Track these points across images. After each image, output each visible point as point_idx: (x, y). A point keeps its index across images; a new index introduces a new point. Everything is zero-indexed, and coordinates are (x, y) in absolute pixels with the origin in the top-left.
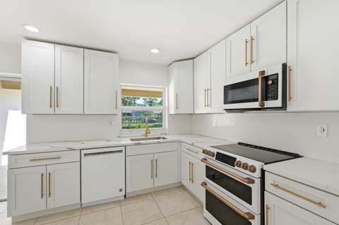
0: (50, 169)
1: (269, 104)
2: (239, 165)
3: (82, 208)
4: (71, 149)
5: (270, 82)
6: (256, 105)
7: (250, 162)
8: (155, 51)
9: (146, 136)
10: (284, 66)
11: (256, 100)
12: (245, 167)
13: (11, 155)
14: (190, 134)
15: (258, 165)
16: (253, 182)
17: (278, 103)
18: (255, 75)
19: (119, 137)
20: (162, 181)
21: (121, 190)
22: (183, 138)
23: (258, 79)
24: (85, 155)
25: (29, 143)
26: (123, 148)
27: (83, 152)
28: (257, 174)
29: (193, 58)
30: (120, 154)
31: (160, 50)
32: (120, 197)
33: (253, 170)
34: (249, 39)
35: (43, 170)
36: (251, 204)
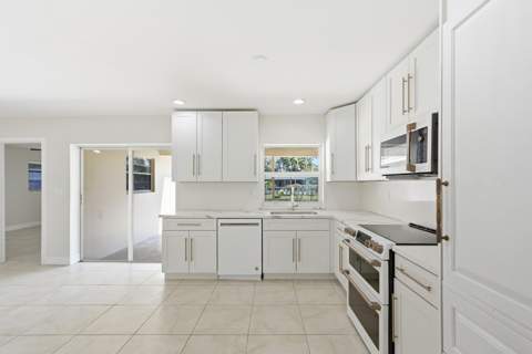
0: (192, 235)
2: (372, 245)
3: (219, 280)
4: (210, 218)
8: (299, 102)
9: (292, 209)
10: (435, 117)
13: (165, 218)
15: (386, 244)
16: (379, 265)
19: (260, 209)
20: (305, 268)
21: (256, 269)
22: (336, 215)
23: (405, 135)
24: (222, 224)
25: (178, 209)
26: (260, 221)
27: (220, 221)
28: (385, 255)
29: (355, 103)
31: (304, 99)
32: (256, 276)
33: (380, 250)
34: (406, 79)
35: (186, 234)
36: (378, 291)
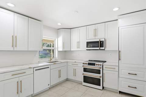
1: (101, 48)
2: (97, 65)
5: (102, 43)
6: (98, 48)
7: (100, 64)
9: (51, 61)
11: (98, 47)
12: (99, 65)
14: (65, 59)
15: (102, 64)
16: (100, 68)
17: (103, 48)
18: (98, 40)
21: (49, 85)
28: (102, 66)
29: (71, 29)
30: (48, 68)
31: (61, 24)
33: (101, 65)
36: (100, 74)
